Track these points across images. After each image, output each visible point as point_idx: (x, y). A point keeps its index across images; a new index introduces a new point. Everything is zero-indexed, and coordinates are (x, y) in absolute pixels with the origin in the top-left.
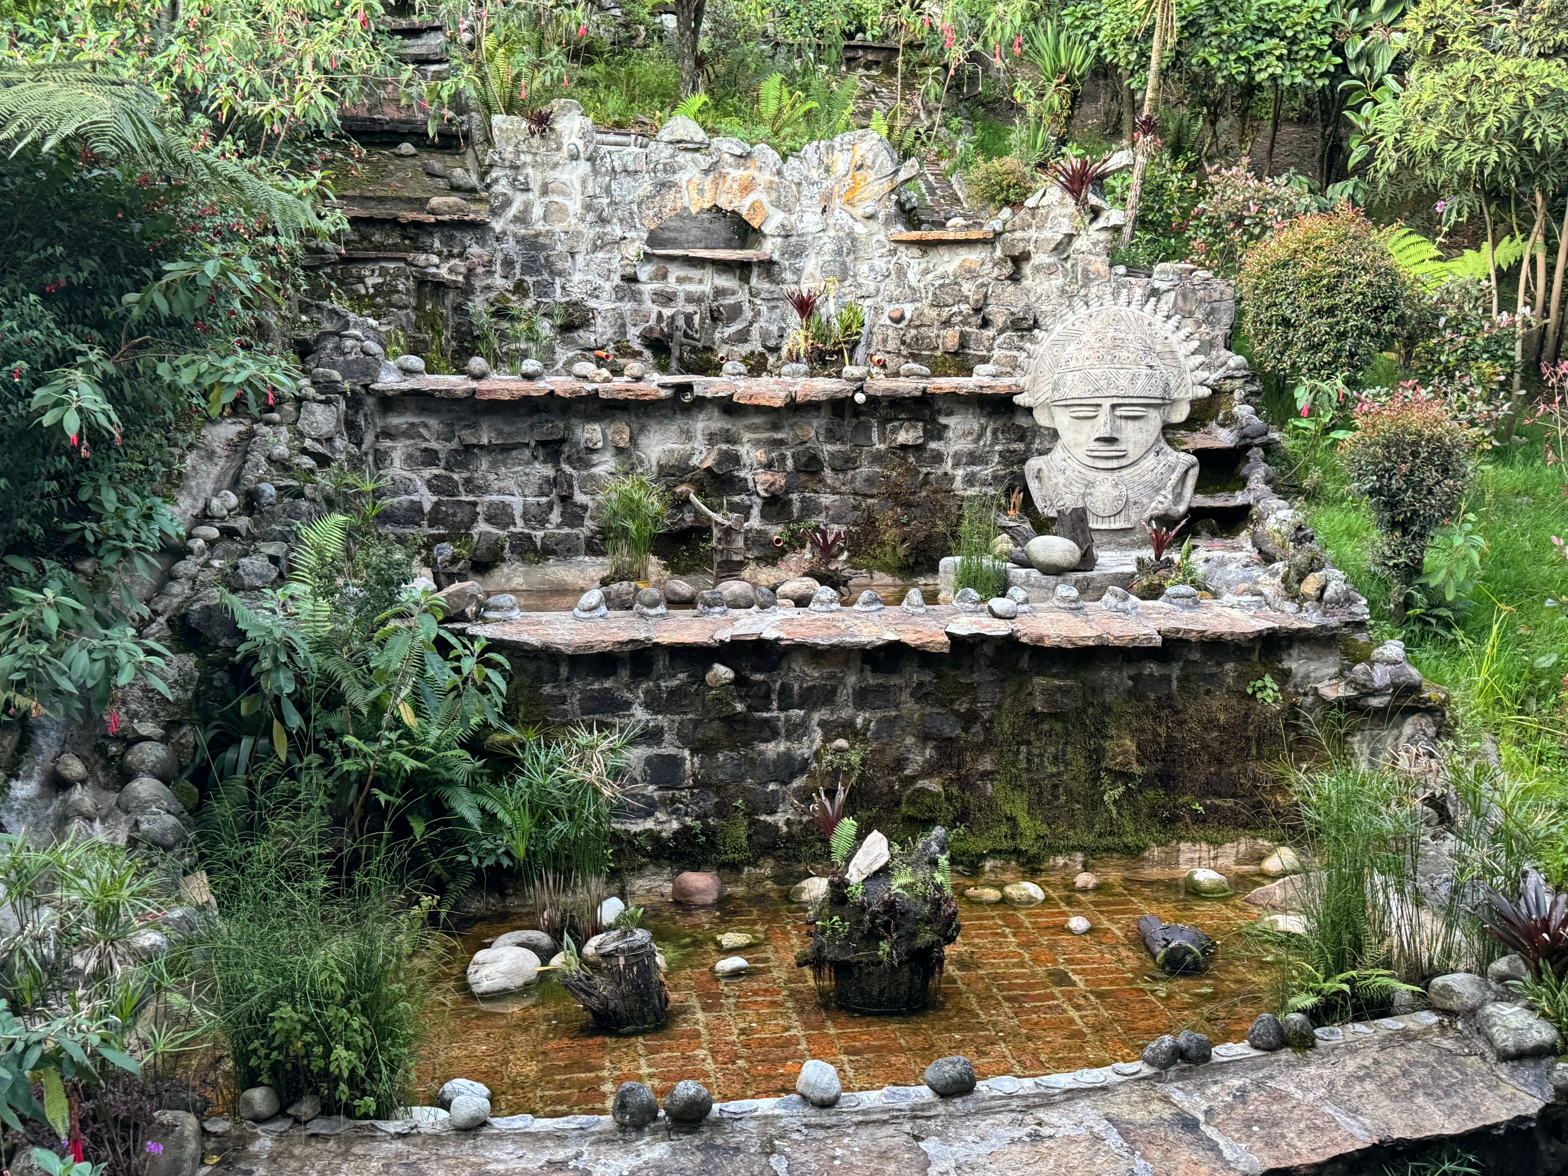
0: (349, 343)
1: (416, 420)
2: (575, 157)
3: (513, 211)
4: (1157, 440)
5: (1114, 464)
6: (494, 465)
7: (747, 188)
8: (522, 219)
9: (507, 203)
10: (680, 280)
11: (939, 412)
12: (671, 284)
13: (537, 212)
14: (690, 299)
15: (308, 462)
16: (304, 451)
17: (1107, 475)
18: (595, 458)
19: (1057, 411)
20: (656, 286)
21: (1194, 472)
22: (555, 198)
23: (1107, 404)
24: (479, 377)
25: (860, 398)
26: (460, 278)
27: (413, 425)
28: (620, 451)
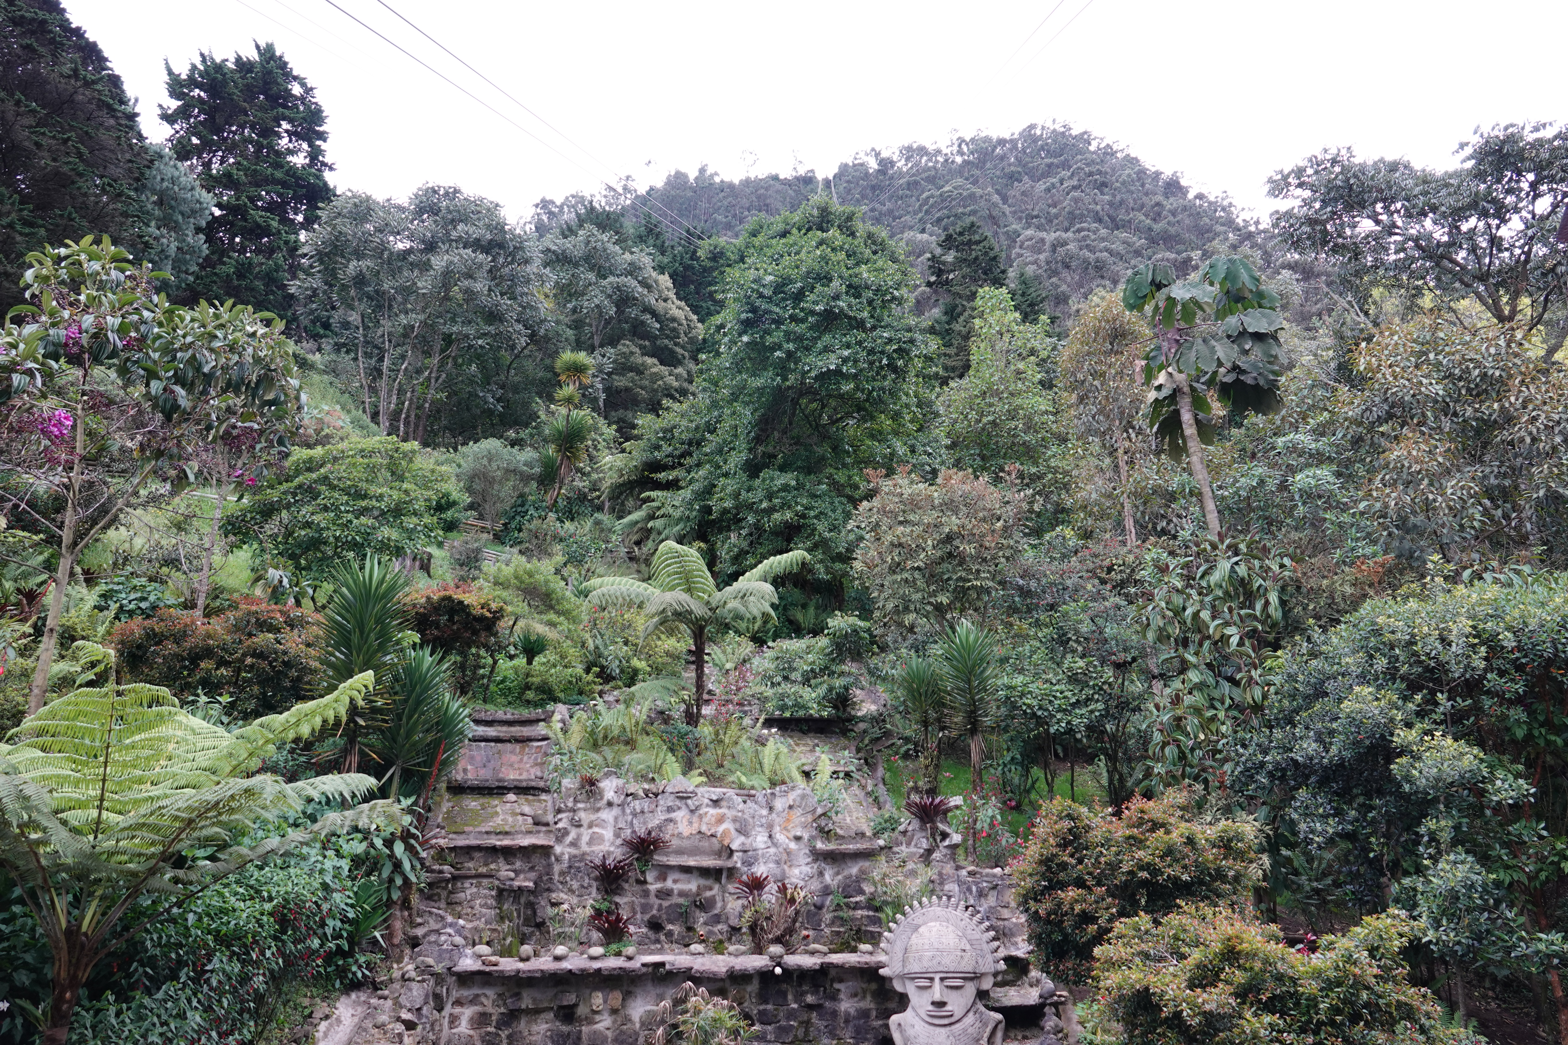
0: (443, 938)
1: (480, 992)
2: (610, 804)
3: (569, 839)
4: (974, 1003)
5: (946, 1021)
6: (529, 1022)
7: (721, 820)
8: (574, 844)
9: (566, 833)
10: (675, 881)
11: (833, 981)
12: (669, 884)
13: (585, 838)
14: (682, 894)
15: (400, 1028)
16: (399, 1019)
17: (943, 1030)
18: (597, 1018)
19: (907, 983)
20: (659, 886)
21: (1002, 1026)
22: (596, 829)
23: (937, 977)
24: (526, 959)
25: (778, 970)
26: (531, 884)
27: (477, 996)
28: (614, 1012)
